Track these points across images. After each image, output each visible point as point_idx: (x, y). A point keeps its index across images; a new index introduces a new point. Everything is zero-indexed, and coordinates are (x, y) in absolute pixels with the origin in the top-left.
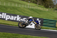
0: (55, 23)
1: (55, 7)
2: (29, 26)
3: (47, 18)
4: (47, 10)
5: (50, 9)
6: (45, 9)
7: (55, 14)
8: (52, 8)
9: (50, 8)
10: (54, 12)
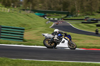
0: (22, 32)
1: (21, 5)
2: (61, 45)
3: (9, 25)
4: (8, 10)
5: (13, 9)
6: (4, 10)
7: (21, 17)
8: (17, 7)
9: (14, 6)
10: (20, 14)
